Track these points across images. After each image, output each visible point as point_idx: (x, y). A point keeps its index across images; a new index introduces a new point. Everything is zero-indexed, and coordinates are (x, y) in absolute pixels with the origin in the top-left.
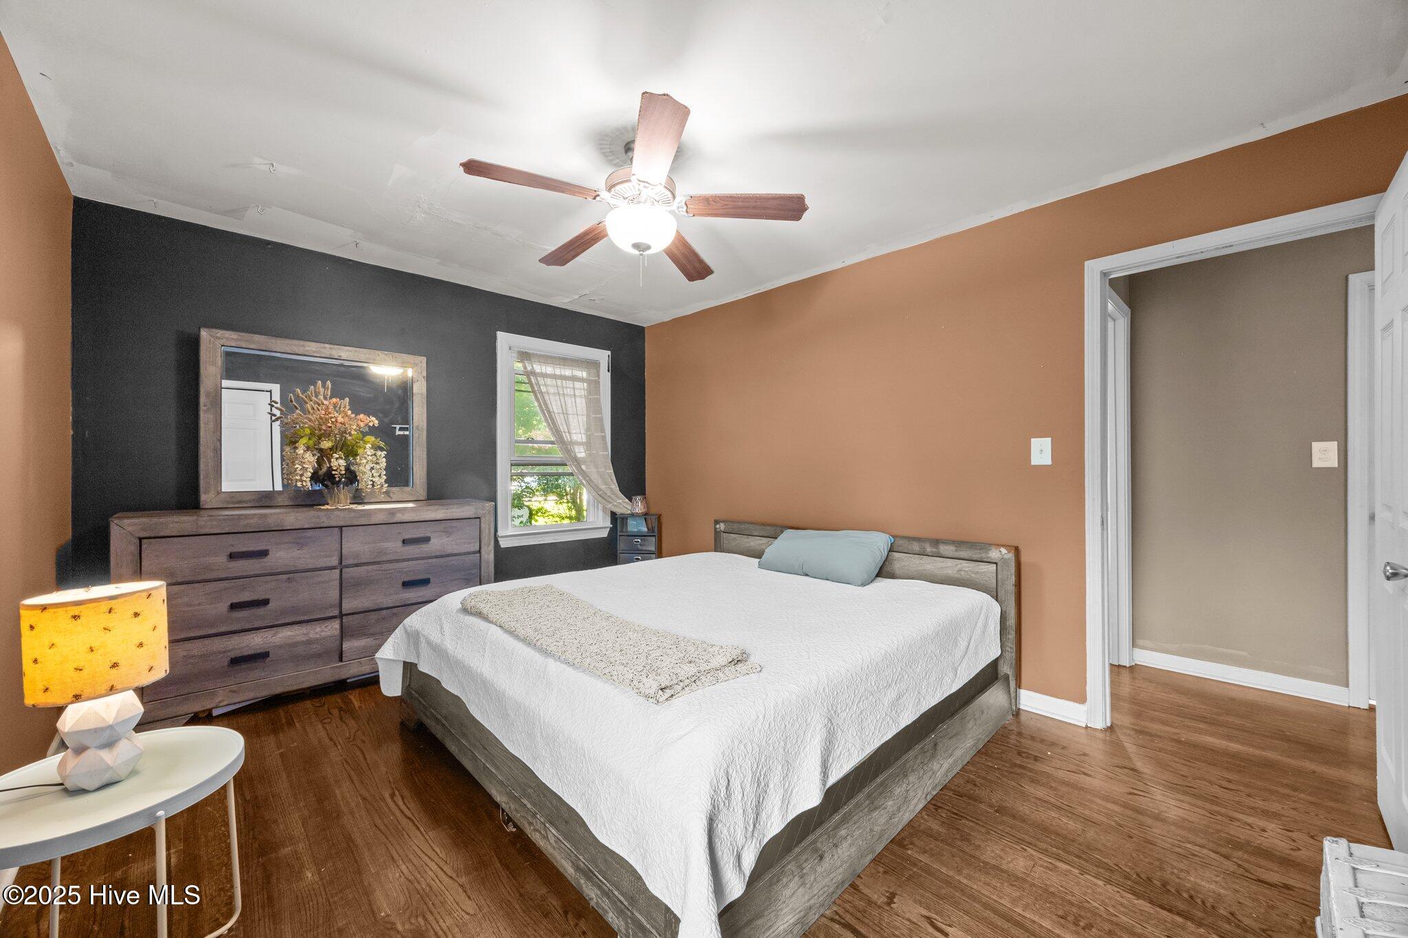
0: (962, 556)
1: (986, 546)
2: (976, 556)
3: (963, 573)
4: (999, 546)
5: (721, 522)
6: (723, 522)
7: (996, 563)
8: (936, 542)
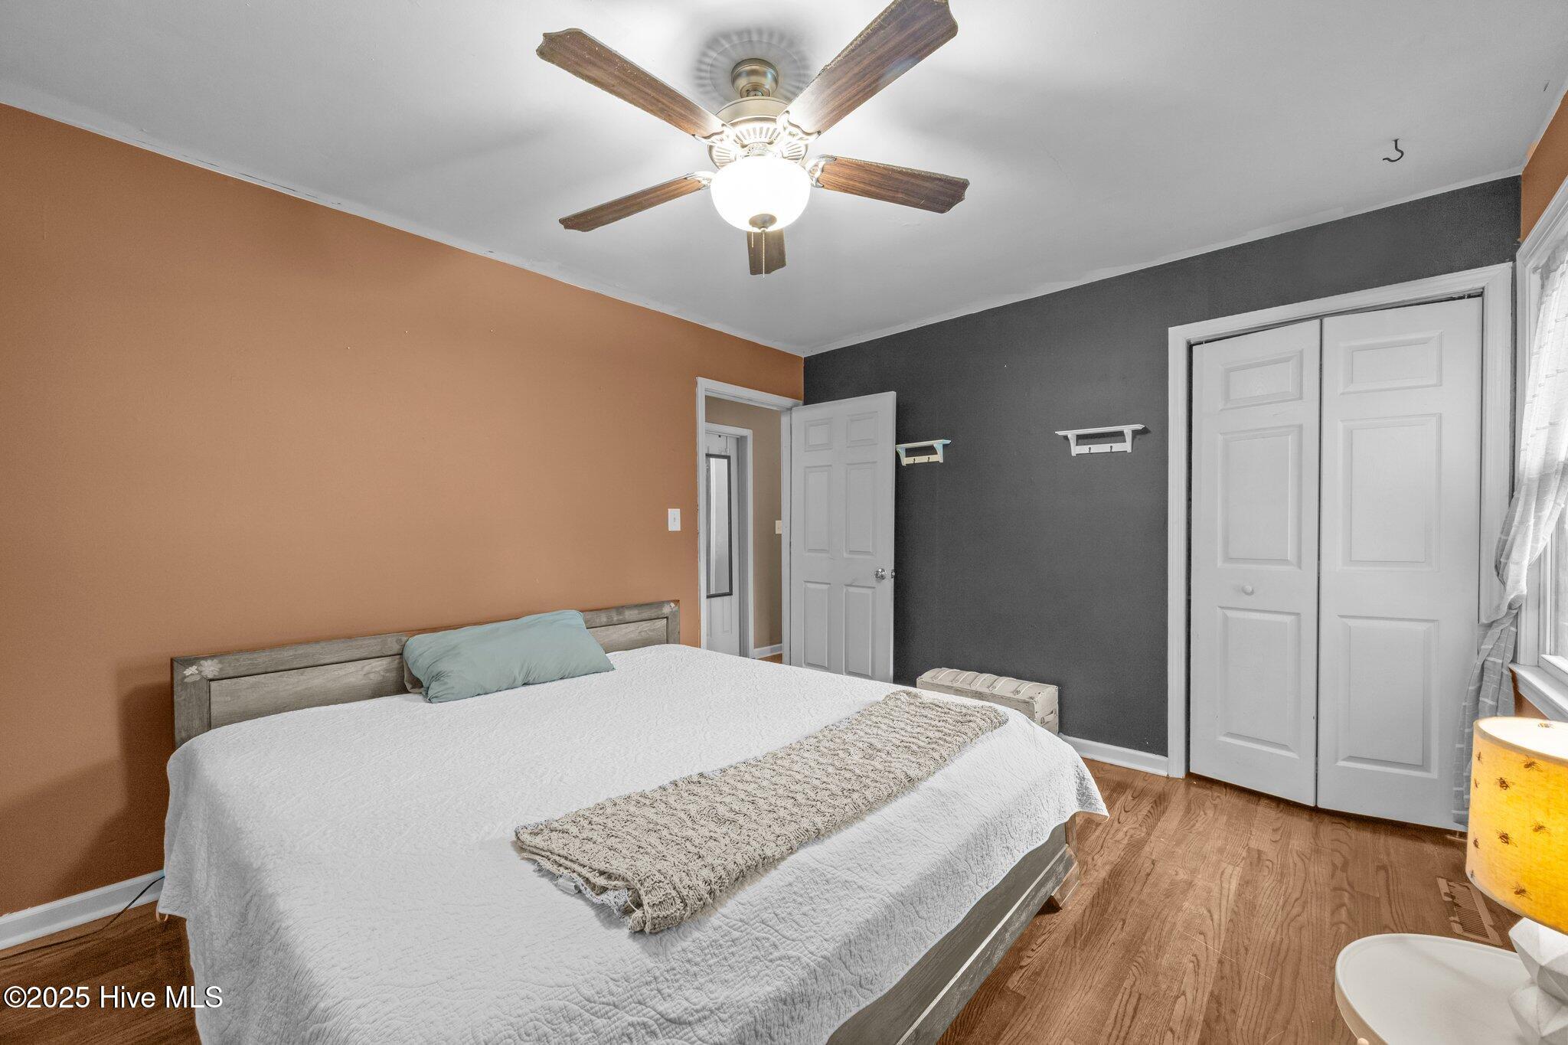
0: (644, 618)
1: (660, 604)
2: (653, 615)
3: (643, 634)
4: (669, 602)
5: (205, 658)
6: (212, 657)
7: (667, 618)
8: (619, 609)
